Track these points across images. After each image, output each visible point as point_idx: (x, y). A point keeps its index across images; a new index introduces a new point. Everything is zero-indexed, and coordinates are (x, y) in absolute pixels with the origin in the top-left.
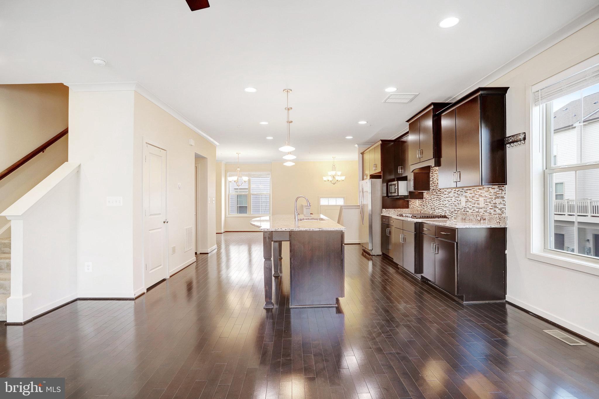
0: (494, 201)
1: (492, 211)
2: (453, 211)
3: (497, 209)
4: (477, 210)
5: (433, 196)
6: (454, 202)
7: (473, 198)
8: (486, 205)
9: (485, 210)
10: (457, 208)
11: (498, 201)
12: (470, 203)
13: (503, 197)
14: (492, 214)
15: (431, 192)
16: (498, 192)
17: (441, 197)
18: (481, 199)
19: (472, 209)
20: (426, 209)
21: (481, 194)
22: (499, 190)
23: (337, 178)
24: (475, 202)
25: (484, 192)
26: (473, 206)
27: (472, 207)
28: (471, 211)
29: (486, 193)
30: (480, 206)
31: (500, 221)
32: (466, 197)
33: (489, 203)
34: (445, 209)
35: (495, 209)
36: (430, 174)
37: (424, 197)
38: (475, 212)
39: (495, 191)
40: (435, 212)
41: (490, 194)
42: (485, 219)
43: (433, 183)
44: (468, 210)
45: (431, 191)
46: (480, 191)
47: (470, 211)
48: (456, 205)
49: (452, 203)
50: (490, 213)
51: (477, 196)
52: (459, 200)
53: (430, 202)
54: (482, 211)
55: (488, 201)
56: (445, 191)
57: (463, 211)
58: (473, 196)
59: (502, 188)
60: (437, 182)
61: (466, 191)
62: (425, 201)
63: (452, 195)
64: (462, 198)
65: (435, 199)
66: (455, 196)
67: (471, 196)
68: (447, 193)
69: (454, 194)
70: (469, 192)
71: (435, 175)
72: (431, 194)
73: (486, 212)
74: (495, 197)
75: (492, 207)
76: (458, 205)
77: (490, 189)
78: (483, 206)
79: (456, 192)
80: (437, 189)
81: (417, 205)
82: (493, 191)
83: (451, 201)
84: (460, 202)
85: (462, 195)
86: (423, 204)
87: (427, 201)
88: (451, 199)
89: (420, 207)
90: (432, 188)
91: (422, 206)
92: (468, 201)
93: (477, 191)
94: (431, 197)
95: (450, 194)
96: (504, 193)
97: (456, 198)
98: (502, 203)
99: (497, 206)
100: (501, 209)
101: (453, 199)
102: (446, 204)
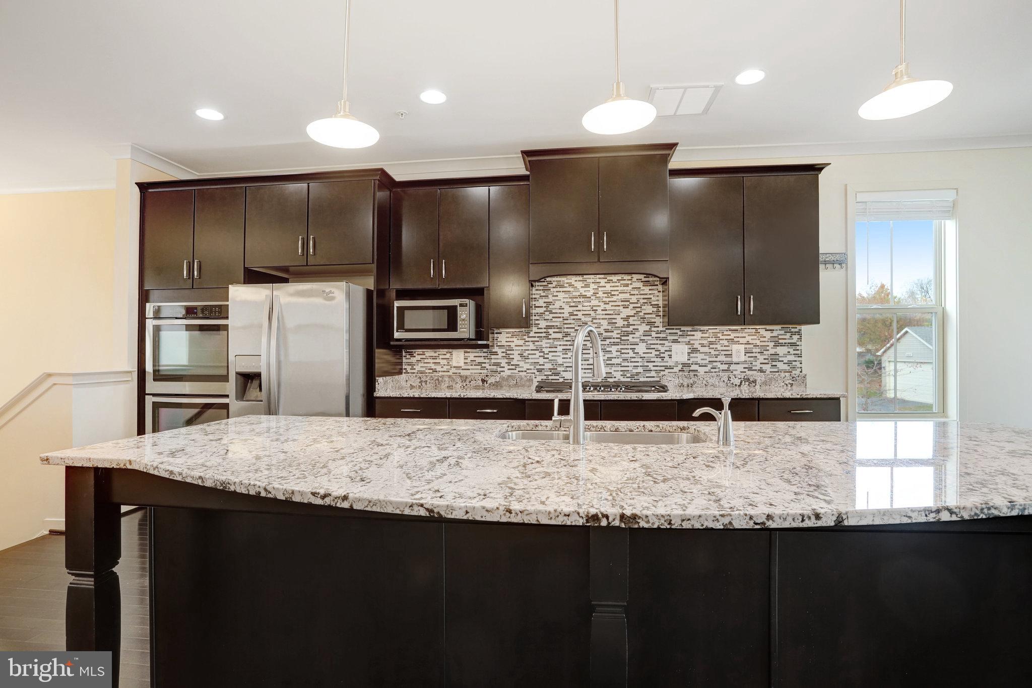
0: (772, 351)
1: (767, 368)
2: (642, 371)
3: (780, 365)
4: (725, 367)
5: (545, 341)
6: (644, 353)
7: (712, 346)
8: (749, 357)
9: (746, 366)
10: (654, 366)
11: (781, 350)
12: (700, 356)
13: (793, 345)
15: (535, 333)
16: (780, 337)
18: (735, 347)
19: (710, 366)
22: (785, 332)
24: (717, 353)
25: (746, 335)
26: (711, 359)
27: (709, 361)
28: (707, 369)
29: (749, 338)
30: (735, 359)
31: (793, 382)
32: (688, 343)
33: (758, 355)
34: (603, 370)
35: (774, 363)
37: (497, 344)
38: (717, 370)
39: (775, 334)
40: (557, 377)
41: (762, 339)
42: (755, 382)
43: (547, 313)
44: (694, 367)
45: (535, 329)
46: (734, 334)
47: (702, 370)
48: (652, 360)
49: (634, 355)
50: (761, 371)
51: (726, 343)
52: (663, 350)
53: (530, 357)
54: (740, 368)
55: (754, 350)
56: (607, 331)
57: (676, 369)
58: (711, 343)
59: (793, 330)
60: (567, 310)
61: (689, 333)
62: (501, 355)
63: (638, 340)
64: (675, 346)
65: (560, 348)
66: (649, 342)
67: (705, 342)
68: (614, 335)
69: (643, 338)
70: (698, 335)
71: (561, 296)
72: (538, 337)
73: (750, 369)
74: (773, 344)
75: (766, 361)
76: (660, 360)
77: (762, 332)
78: (743, 358)
79: (654, 334)
80: (566, 326)
81: (455, 364)
82: (768, 335)
83: (630, 351)
84: (667, 353)
85: (675, 341)
86: (493, 361)
87: (516, 353)
88: (629, 347)
89: (472, 369)
90: (543, 324)
91: (483, 365)
92: (694, 351)
93: (726, 333)
94: (536, 343)
95: (630, 337)
96: (795, 337)
97: (652, 346)
98: (792, 352)
99: (780, 359)
100: (789, 363)
101: (641, 348)
102: (609, 359)
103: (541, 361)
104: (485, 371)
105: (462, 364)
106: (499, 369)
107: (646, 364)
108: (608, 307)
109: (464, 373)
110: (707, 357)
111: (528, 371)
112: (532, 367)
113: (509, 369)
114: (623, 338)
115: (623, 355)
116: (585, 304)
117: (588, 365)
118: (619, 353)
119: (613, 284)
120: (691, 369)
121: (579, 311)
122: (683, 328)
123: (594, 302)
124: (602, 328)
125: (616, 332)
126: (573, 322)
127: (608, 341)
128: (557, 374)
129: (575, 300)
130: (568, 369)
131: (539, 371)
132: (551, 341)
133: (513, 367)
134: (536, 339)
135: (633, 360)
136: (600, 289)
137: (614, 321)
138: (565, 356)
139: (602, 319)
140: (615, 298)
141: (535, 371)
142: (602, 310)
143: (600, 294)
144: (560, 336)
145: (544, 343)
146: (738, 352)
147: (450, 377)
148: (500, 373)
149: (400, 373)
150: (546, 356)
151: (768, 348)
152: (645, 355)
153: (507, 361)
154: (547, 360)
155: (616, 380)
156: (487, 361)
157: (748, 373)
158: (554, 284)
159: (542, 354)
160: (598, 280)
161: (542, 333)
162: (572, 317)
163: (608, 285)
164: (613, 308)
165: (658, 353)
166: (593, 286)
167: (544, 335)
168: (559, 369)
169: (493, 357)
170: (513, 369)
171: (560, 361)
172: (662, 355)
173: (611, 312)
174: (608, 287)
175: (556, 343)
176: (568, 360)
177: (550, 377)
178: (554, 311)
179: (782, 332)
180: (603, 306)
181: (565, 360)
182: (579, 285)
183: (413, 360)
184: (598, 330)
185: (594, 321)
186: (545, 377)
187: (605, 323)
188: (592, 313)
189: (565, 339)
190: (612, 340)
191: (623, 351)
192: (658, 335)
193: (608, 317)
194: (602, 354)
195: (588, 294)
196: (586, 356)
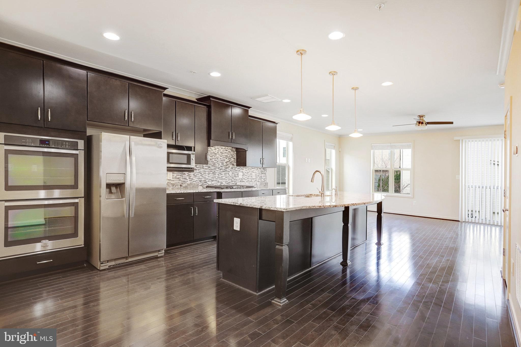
0: (261, 175)
1: (259, 180)
2: (231, 181)
3: (262, 179)
4: (250, 180)
7: (248, 173)
9: (256, 180)
10: (234, 180)
11: (263, 175)
12: (246, 176)
13: (265, 173)
14: (260, 182)
16: (262, 171)
17: (216, 171)
18: (253, 174)
19: (247, 180)
21: (253, 171)
22: (263, 169)
24: (249, 175)
25: (255, 170)
26: (248, 178)
30: (253, 178)
31: (265, 185)
32: (242, 172)
33: (258, 176)
34: (220, 181)
41: (259, 171)
44: (244, 180)
46: (253, 170)
49: (229, 176)
51: (251, 172)
53: (197, 175)
54: (254, 180)
56: (221, 167)
57: (239, 181)
59: (265, 169)
61: (243, 169)
62: (187, 174)
64: (239, 173)
65: (207, 172)
66: (233, 171)
67: (246, 172)
68: (223, 168)
69: (231, 170)
70: (245, 169)
72: (200, 168)
74: (261, 173)
75: (260, 178)
76: (235, 177)
77: (259, 169)
78: (255, 178)
79: (234, 168)
81: (168, 178)
83: (227, 174)
84: (237, 175)
85: (239, 171)
86: (184, 177)
88: (227, 173)
89: (175, 181)
91: (180, 179)
92: (244, 174)
93: (251, 169)
94: (199, 170)
95: (227, 169)
96: (265, 171)
97: (233, 173)
98: (265, 176)
100: (264, 179)
101: (230, 173)
102: (222, 177)
103: (201, 177)
104: (181, 181)
105: (171, 179)
106: (186, 181)
107: (232, 179)
108: (221, 158)
109: (172, 182)
111: (196, 181)
112: (198, 180)
113: (190, 181)
114: (226, 169)
115: (226, 176)
117: (216, 179)
118: (224, 175)
119: (223, 150)
121: (213, 158)
122: (241, 167)
123: (218, 156)
124: (220, 165)
125: (224, 167)
126: (211, 162)
127: (221, 170)
128: (206, 182)
129: (212, 154)
130: (210, 181)
131: (200, 181)
132: (204, 169)
133: (191, 180)
134: (199, 169)
136: (219, 151)
137: (223, 163)
138: (209, 176)
139: (220, 162)
140: (223, 155)
141: (199, 181)
142: (220, 159)
143: (219, 153)
144: (207, 168)
145: (202, 170)
148: (186, 182)
150: (202, 175)
152: (231, 176)
153: (189, 177)
154: (203, 177)
155: (224, 184)
156: (181, 177)
159: (201, 175)
160: (219, 148)
161: (201, 166)
162: (211, 161)
163: (221, 150)
164: (223, 158)
165: (235, 175)
166: (217, 149)
167: (202, 167)
168: (207, 180)
169: (184, 175)
170: (191, 181)
171: (207, 177)
173: (222, 160)
174: (222, 151)
175: (206, 170)
176: (210, 177)
177: (204, 184)
180: (220, 157)
181: (209, 177)
184: (218, 166)
185: (218, 163)
186: (202, 184)
187: (220, 163)
189: (209, 169)
190: (223, 170)
191: (226, 174)
192: (235, 169)
193: (221, 161)
194: (220, 175)
195: (216, 152)
196: (215, 176)
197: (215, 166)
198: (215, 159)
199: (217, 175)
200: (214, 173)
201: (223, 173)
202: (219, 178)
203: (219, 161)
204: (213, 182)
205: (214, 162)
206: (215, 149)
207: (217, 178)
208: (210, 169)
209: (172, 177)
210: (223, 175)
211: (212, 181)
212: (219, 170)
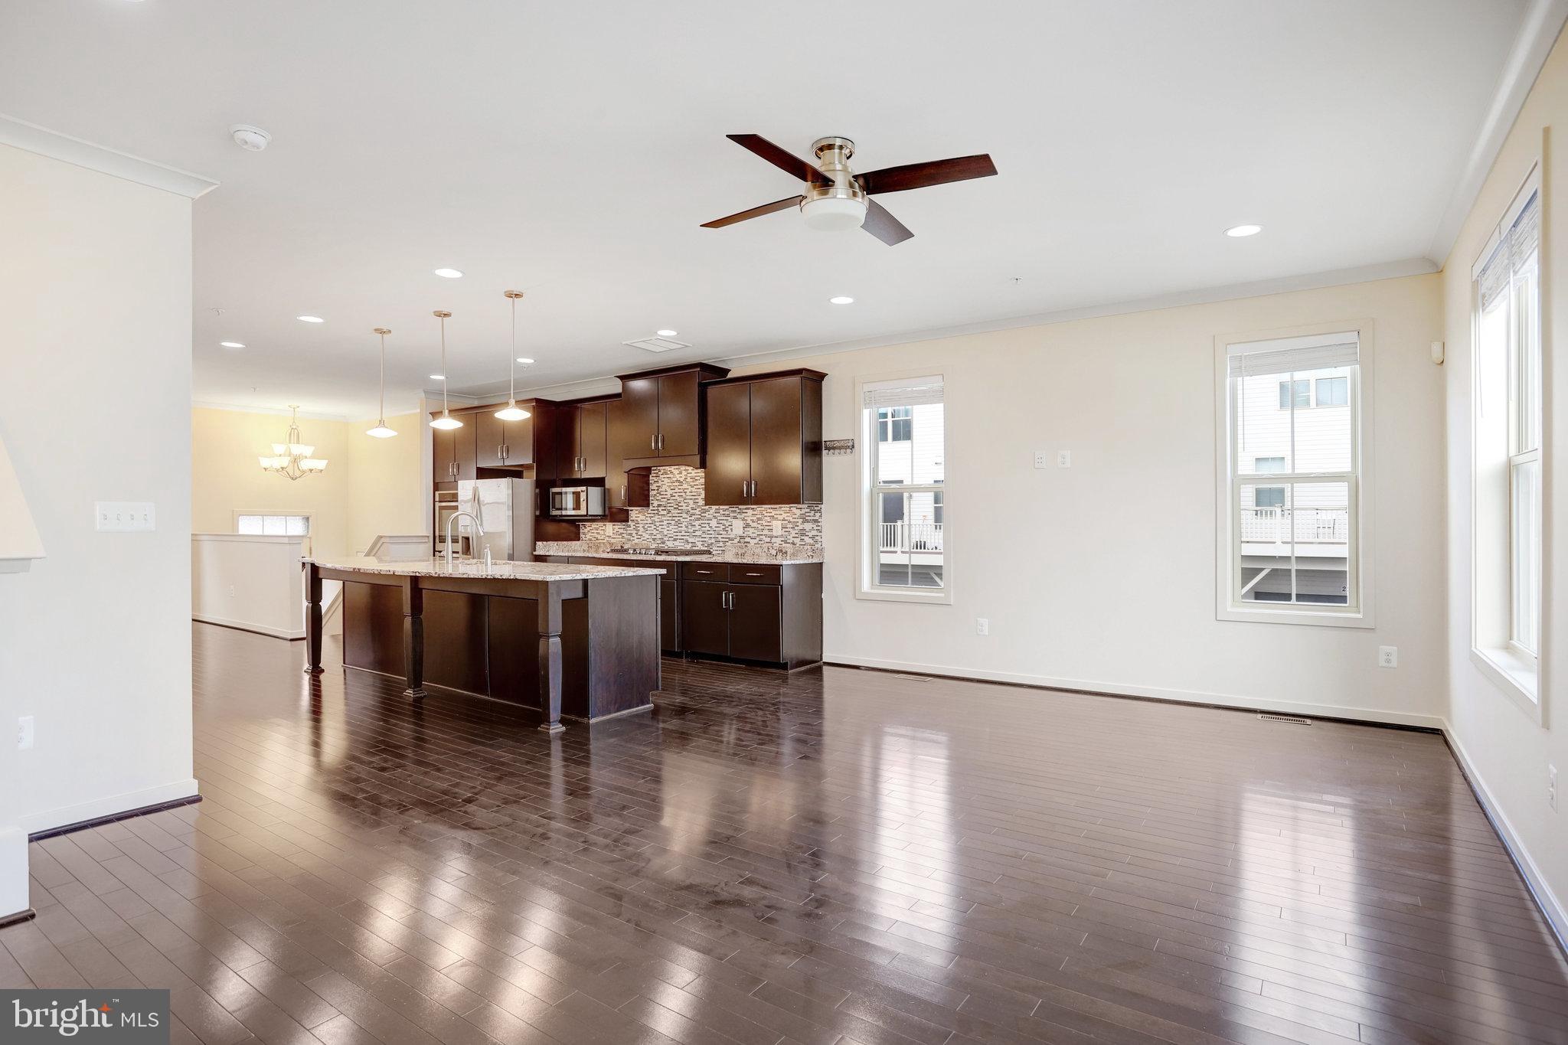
0: (801, 527)
1: (797, 541)
2: (714, 542)
3: (806, 538)
4: (768, 540)
5: (657, 517)
7: (759, 522)
8: (784, 531)
9: (783, 539)
10: (722, 538)
11: (808, 526)
12: (752, 530)
13: (816, 521)
14: (798, 545)
15: (652, 510)
16: (807, 514)
17: (682, 520)
18: (774, 523)
19: (758, 539)
20: (637, 541)
21: (776, 516)
22: (810, 510)
23: (305, 465)
24: (763, 528)
25: (783, 512)
26: (759, 533)
27: (757, 535)
28: (756, 541)
29: (784, 515)
30: (775, 534)
31: (813, 554)
32: (743, 520)
33: (791, 530)
34: (690, 540)
35: (802, 538)
36: (651, 478)
37: (630, 519)
38: (762, 542)
39: (803, 511)
40: (664, 545)
41: (794, 516)
42: (786, 553)
43: (658, 494)
44: (747, 540)
45: (651, 508)
46: (775, 512)
47: (753, 542)
48: (721, 532)
49: (709, 529)
50: (793, 544)
51: (768, 519)
52: (727, 524)
53: (649, 529)
54: (778, 541)
55: (788, 526)
56: (693, 509)
57: (736, 541)
58: (759, 519)
59: (816, 508)
60: (670, 492)
61: (744, 511)
62: (633, 527)
63: (711, 516)
64: (734, 521)
65: (665, 523)
66: (719, 518)
67: (755, 518)
68: (697, 512)
69: (715, 514)
70: (750, 512)
71: (666, 480)
72: (653, 513)
73: (786, 542)
74: (802, 520)
75: (797, 535)
76: (725, 533)
77: (794, 510)
78: (780, 533)
80: (669, 505)
81: (607, 534)
82: (798, 512)
83: (707, 525)
84: (730, 527)
85: (735, 518)
86: (629, 532)
87: (641, 526)
88: (706, 522)
89: (618, 538)
90: (656, 503)
91: (624, 535)
92: (747, 526)
93: (769, 511)
94: (652, 518)
95: (706, 514)
96: (818, 514)
97: (721, 522)
98: (816, 528)
99: (807, 534)
100: (813, 537)
101: (714, 523)
102: (694, 531)
103: (655, 532)
104: (624, 540)
106: (632, 538)
107: (717, 536)
108: (693, 490)
109: (613, 541)
110: (756, 531)
111: (648, 540)
112: (650, 537)
113: (637, 538)
114: (702, 515)
115: (702, 529)
116: (680, 487)
117: (681, 536)
120: (746, 540)
121: (676, 493)
122: (740, 507)
123: (685, 486)
124: (690, 506)
125: (698, 509)
128: (663, 543)
131: (654, 539)
132: (660, 516)
133: (640, 537)
134: (652, 515)
135: (709, 532)
136: (687, 477)
137: (697, 501)
138: (668, 529)
139: (690, 499)
142: (690, 492)
143: (689, 480)
144: (665, 512)
145: (656, 518)
146: (777, 526)
147: (604, 543)
148: (633, 541)
149: (579, 540)
150: (657, 529)
151: (798, 524)
152: (717, 529)
153: (635, 530)
154: (658, 532)
155: (698, 548)
156: (625, 529)
157: (784, 545)
158: (662, 471)
159: (655, 527)
161: (655, 510)
163: (693, 472)
165: (724, 527)
166: (684, 473)
168: (665, 539)
169: (628, 528)
171: (666, 533)
172: (727, 529)
173: (695, 494)
174: (693, 474)
175: (663, 518)
177: (660, 545)
178: (662, 493)
179: (808, 510)
180: (690, 489)
181: (668, 532)
182: (676, 472)
183: (586, 530)
184: (687, 508)
185: (685, 501)
187: (691, 502)
188: (683, 494)
192: (724, 513)
193: (694, 497)
194: (690, 527)
195: (681, 480)
196: (680, 529)
197: (680, 508)
198: (680, 494)
199: (684, 528)
200: (678, 523)
201: (697, 523)
202: (688, 534)
203: (687, 497)
204: (677, 543)
205: (679, 499)
206: (681, 473)
207: (683, 533)
208: (670, 515)
209: (612, 532)
210: (698, 528)
211: (675, 540)
212: (688, 517)
